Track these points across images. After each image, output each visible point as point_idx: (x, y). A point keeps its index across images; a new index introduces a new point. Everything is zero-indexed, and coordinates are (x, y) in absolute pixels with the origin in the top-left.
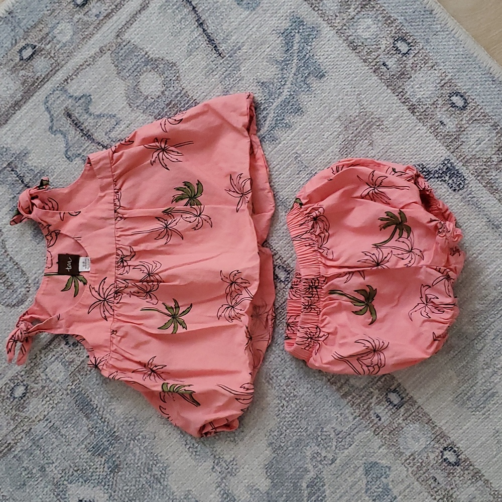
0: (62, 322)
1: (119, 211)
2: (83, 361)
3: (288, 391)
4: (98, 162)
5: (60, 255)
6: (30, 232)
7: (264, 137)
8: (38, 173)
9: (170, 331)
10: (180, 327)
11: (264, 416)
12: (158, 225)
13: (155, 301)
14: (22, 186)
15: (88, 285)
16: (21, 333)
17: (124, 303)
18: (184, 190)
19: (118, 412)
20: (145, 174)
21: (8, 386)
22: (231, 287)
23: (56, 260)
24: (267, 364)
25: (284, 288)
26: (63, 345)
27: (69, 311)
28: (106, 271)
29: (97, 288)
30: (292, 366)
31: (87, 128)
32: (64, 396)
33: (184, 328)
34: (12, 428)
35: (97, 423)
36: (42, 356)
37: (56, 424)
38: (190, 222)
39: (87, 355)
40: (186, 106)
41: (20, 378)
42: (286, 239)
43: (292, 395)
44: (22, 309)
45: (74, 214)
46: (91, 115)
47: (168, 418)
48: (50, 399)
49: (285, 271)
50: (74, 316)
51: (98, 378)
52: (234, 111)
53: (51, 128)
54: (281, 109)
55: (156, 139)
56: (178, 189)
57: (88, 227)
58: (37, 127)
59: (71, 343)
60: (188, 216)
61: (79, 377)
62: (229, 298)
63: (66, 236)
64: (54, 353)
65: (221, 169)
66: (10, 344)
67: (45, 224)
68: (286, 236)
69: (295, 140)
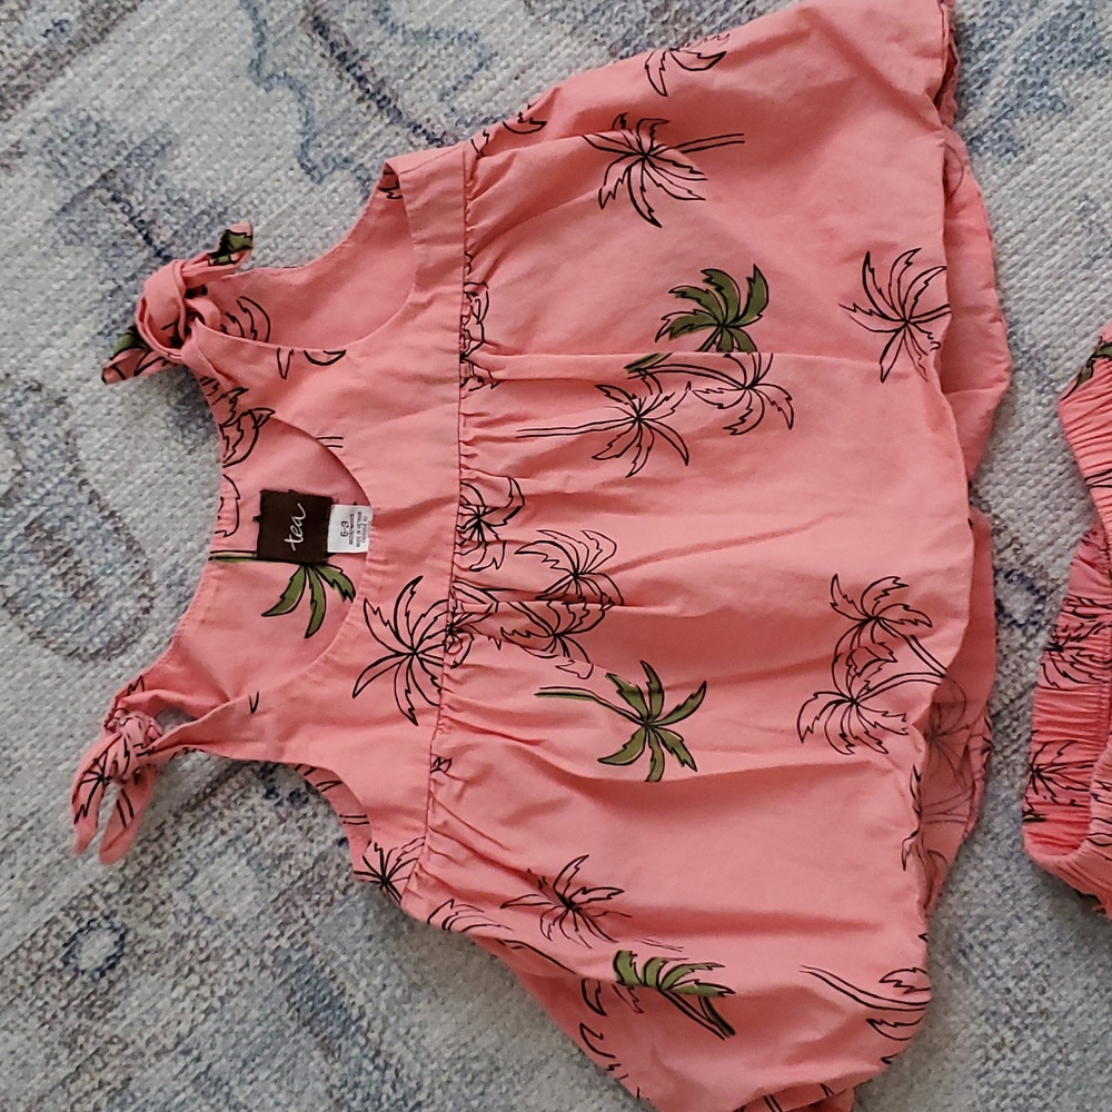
0: (265, 720)
1: (479, 355)
2: (322, 857)
3: (1020, 996)
4: (421, 185)
5: (268, 496)
6: (163, 410)
7: (979, 138)
8: (203, 212)
9: (639, 771)
10: (671, 760)
11: (934, 1077)
12: (609, 412)
13: (581, 666)
14: (145, 254)
15: (358, 601)
16: (127, 753)
17: (480, 669)
18: (704, 298)
19: (434, 1037)
20: (574, 236)
21: (56, 929)
22: (859, 633)
23: (252, 509)
24: (951, 900)
25: (1022, 646)
26: (256, 799)
27: (291, 684)
28: (417, 559)
29: (387, 610)
30: (1037, 913)
31: (380, 75)
32: (250, 974)
33: (683, 763)
34: (62, 1072)
35: (360, 1070)
36: (183, 831)
37: (216, 1067)
38: (721, 406)
39: (338, 836)
40: (720, 19)
41: (101, 904)
42: (1037, 482)
43: (1033, 1009)
44: (124, 669)
45: (324, 359)
46: (394, 29)
47: (611, 1068)
48: (202, 982)
49: (1031, 588)
50: (305, 701)
51: (371, 916)
52: (898, 39)
53: (256, 65)
54: (1041, 49)
55: (621, 121)
56: (683, 295)
57: (369, 403)
58: (209, 59)
59: (284, 792)
60: (715, 385)
61: (307, 909)
62: (841, 669)
63: (290, 429)
64: (223, 824)
65: (831, 234)
66: (86, 789)
67: (226, 385)
68: (1038, 471)
69: (1082, 153)
